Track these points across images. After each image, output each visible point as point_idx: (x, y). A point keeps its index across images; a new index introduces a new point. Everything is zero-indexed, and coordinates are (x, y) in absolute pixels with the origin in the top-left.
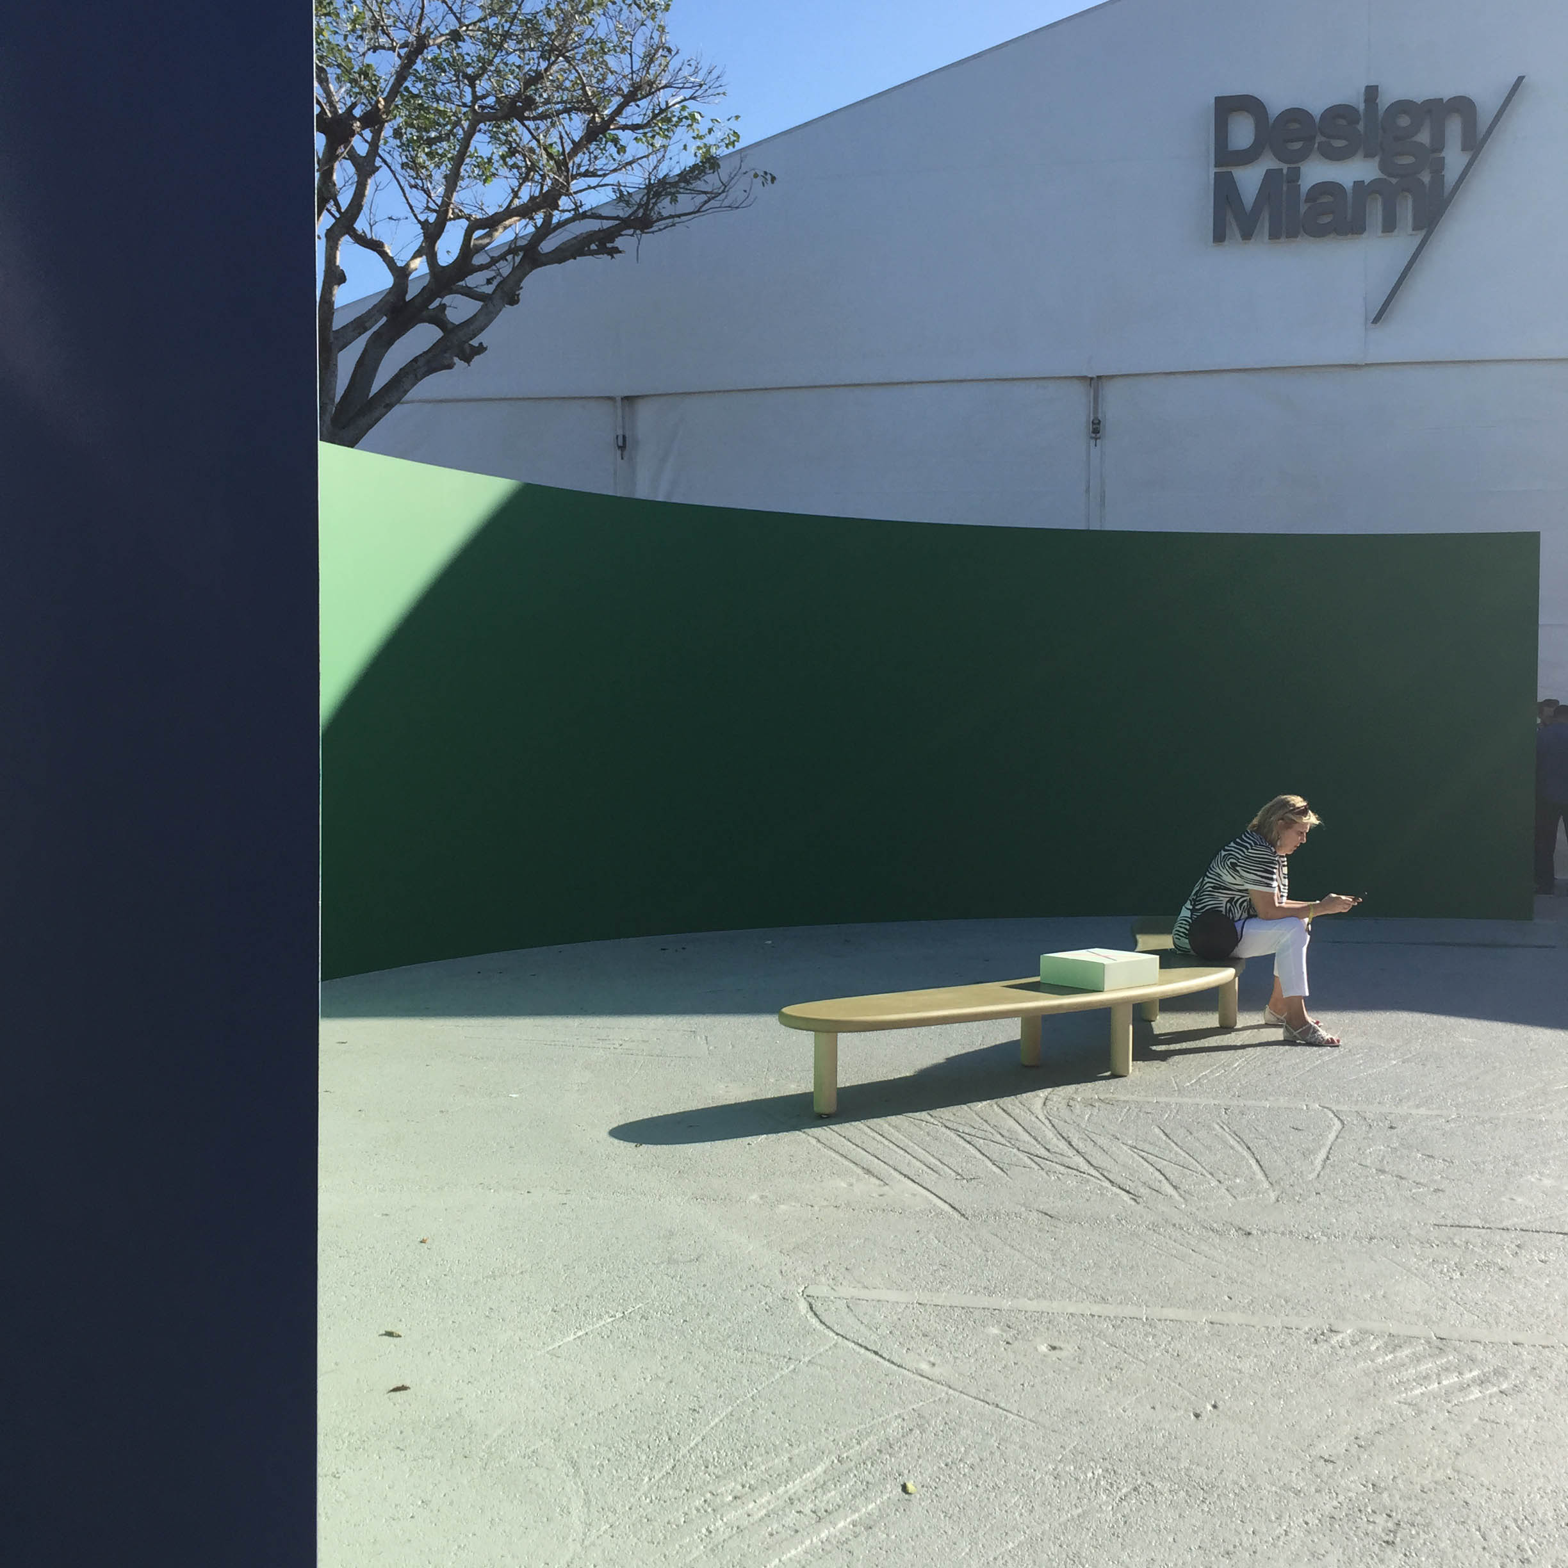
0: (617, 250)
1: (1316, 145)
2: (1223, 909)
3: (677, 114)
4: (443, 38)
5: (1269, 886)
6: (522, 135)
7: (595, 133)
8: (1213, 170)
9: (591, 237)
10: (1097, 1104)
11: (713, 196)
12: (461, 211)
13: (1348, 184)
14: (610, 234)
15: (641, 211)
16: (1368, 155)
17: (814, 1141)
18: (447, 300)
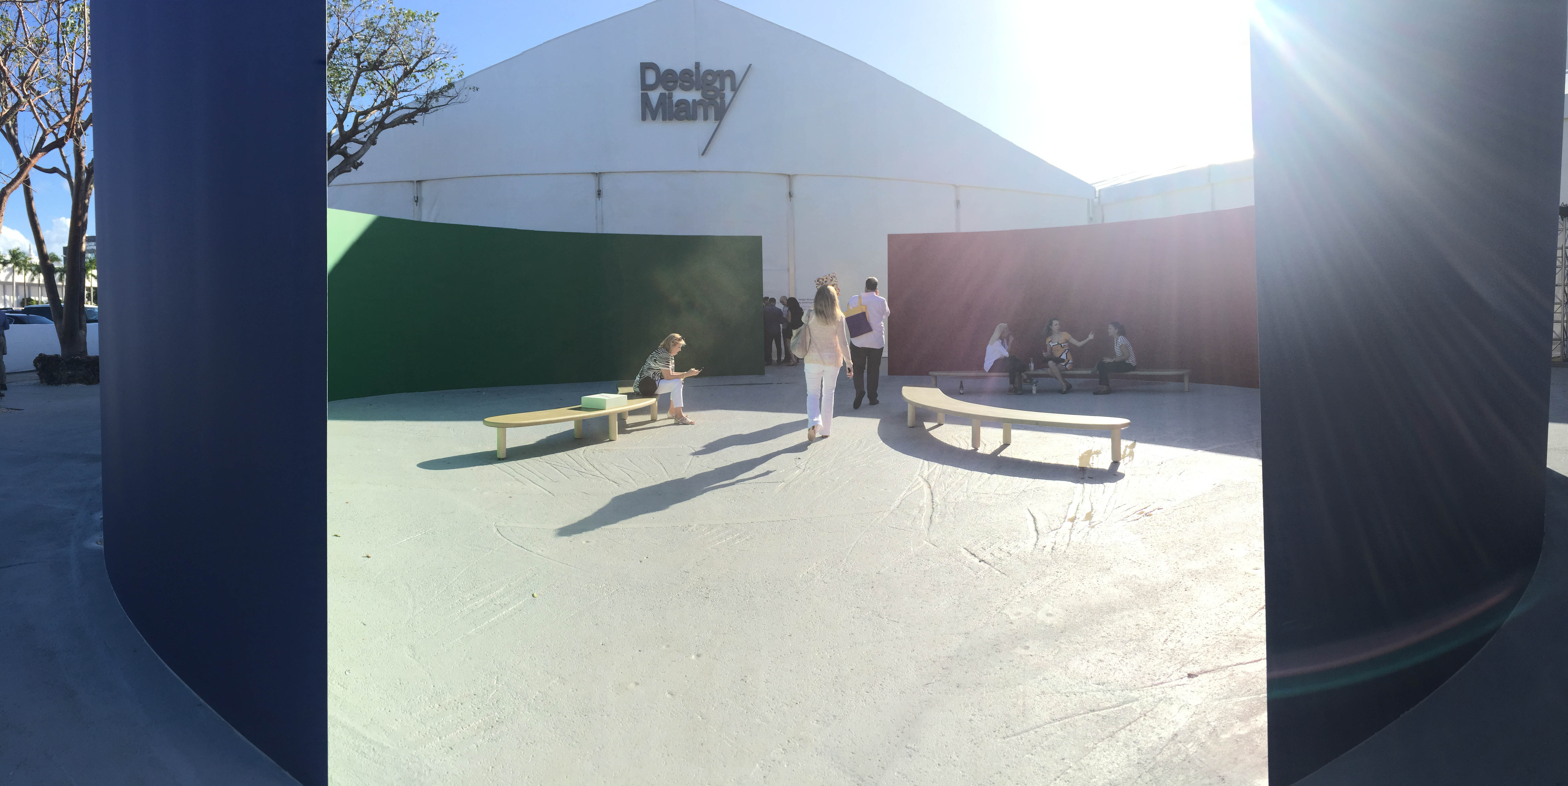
0: (415, 121)
1: (678, 84)
2: (651, 376)
3: (438, 65)
4: (347, 40)
5: (668, 367)
6: (377, 76)
7: (407, 74)
8: (641, 92)
9: (405, 116)
10: (604, 451)
11: (453, 98)
12: (353, 109)
13: (690, 100)
14: (413, 115)
15: (425, 105)
16: (697, 89)
17: (497, 469)
18: (348, 145)
